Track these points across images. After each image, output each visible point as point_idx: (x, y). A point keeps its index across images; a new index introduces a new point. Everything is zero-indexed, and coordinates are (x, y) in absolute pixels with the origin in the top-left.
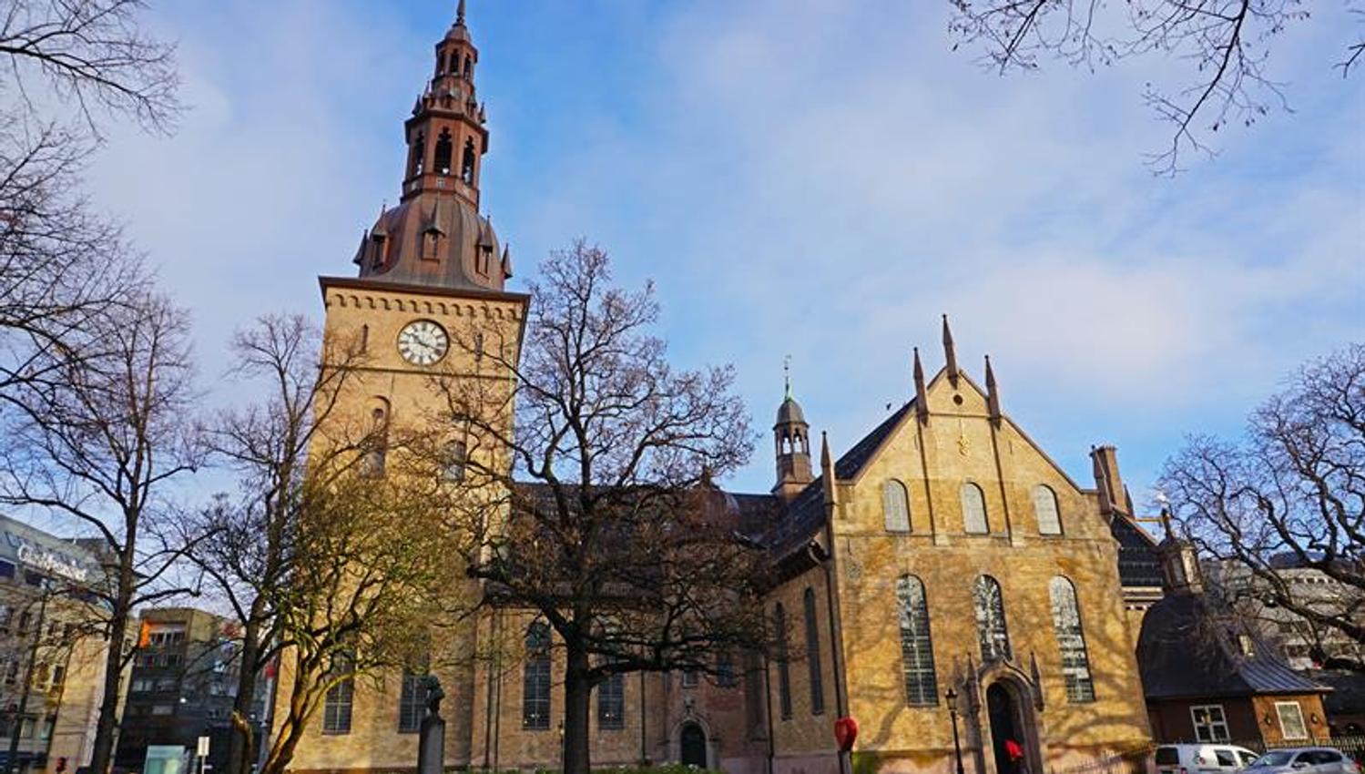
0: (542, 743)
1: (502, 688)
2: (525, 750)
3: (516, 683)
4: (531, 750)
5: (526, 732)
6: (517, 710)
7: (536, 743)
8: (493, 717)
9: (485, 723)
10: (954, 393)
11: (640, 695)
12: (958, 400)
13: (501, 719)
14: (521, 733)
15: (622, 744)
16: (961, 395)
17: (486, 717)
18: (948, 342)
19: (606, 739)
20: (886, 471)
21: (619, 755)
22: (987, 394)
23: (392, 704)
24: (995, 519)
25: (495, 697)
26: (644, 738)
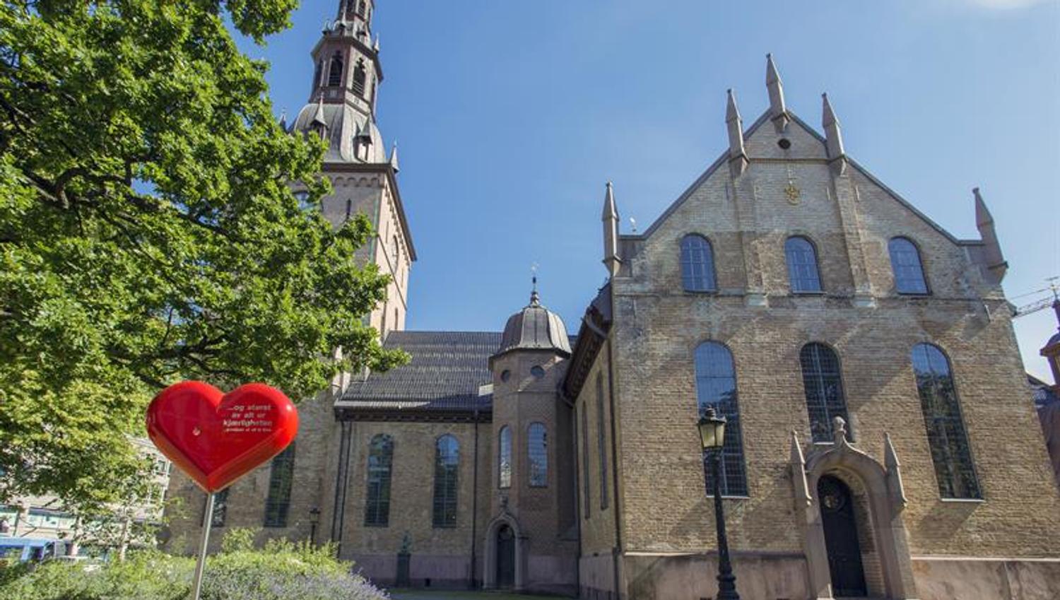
0: (380, 538)
1: (347, 489)
2: (365, 543)
3: (361, 486)
4: (370, 544)
5: (367, 528)
6: (361, 508)
7: (375, 538)
8: (339, 513)
9: (332, 519)
10: (780, 137)
11: (472, 498)
12: (784, 144)
13: (345, 517)
14: (363, 529)
15: (453, 541)
16: (788, 138)
17: (332, 513)
18: (772, 82)
19: (439, 536)
20: (685, 225)
21: (451, 551)
22: (825, 137)
23: (261, 503)
24: (833, 276)
25: (341, 497)
26: (474, 536)
